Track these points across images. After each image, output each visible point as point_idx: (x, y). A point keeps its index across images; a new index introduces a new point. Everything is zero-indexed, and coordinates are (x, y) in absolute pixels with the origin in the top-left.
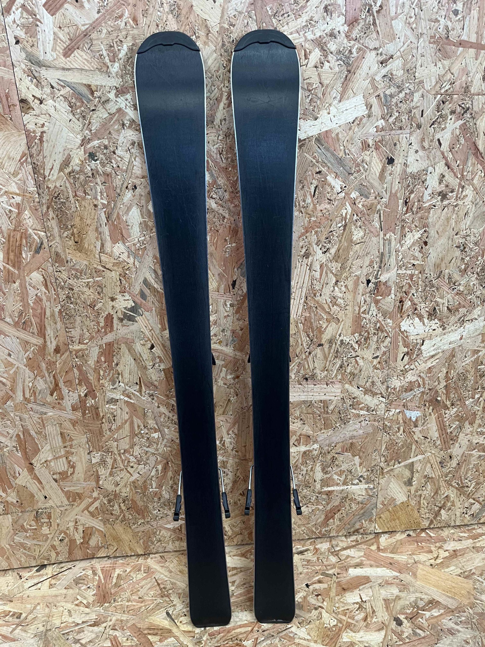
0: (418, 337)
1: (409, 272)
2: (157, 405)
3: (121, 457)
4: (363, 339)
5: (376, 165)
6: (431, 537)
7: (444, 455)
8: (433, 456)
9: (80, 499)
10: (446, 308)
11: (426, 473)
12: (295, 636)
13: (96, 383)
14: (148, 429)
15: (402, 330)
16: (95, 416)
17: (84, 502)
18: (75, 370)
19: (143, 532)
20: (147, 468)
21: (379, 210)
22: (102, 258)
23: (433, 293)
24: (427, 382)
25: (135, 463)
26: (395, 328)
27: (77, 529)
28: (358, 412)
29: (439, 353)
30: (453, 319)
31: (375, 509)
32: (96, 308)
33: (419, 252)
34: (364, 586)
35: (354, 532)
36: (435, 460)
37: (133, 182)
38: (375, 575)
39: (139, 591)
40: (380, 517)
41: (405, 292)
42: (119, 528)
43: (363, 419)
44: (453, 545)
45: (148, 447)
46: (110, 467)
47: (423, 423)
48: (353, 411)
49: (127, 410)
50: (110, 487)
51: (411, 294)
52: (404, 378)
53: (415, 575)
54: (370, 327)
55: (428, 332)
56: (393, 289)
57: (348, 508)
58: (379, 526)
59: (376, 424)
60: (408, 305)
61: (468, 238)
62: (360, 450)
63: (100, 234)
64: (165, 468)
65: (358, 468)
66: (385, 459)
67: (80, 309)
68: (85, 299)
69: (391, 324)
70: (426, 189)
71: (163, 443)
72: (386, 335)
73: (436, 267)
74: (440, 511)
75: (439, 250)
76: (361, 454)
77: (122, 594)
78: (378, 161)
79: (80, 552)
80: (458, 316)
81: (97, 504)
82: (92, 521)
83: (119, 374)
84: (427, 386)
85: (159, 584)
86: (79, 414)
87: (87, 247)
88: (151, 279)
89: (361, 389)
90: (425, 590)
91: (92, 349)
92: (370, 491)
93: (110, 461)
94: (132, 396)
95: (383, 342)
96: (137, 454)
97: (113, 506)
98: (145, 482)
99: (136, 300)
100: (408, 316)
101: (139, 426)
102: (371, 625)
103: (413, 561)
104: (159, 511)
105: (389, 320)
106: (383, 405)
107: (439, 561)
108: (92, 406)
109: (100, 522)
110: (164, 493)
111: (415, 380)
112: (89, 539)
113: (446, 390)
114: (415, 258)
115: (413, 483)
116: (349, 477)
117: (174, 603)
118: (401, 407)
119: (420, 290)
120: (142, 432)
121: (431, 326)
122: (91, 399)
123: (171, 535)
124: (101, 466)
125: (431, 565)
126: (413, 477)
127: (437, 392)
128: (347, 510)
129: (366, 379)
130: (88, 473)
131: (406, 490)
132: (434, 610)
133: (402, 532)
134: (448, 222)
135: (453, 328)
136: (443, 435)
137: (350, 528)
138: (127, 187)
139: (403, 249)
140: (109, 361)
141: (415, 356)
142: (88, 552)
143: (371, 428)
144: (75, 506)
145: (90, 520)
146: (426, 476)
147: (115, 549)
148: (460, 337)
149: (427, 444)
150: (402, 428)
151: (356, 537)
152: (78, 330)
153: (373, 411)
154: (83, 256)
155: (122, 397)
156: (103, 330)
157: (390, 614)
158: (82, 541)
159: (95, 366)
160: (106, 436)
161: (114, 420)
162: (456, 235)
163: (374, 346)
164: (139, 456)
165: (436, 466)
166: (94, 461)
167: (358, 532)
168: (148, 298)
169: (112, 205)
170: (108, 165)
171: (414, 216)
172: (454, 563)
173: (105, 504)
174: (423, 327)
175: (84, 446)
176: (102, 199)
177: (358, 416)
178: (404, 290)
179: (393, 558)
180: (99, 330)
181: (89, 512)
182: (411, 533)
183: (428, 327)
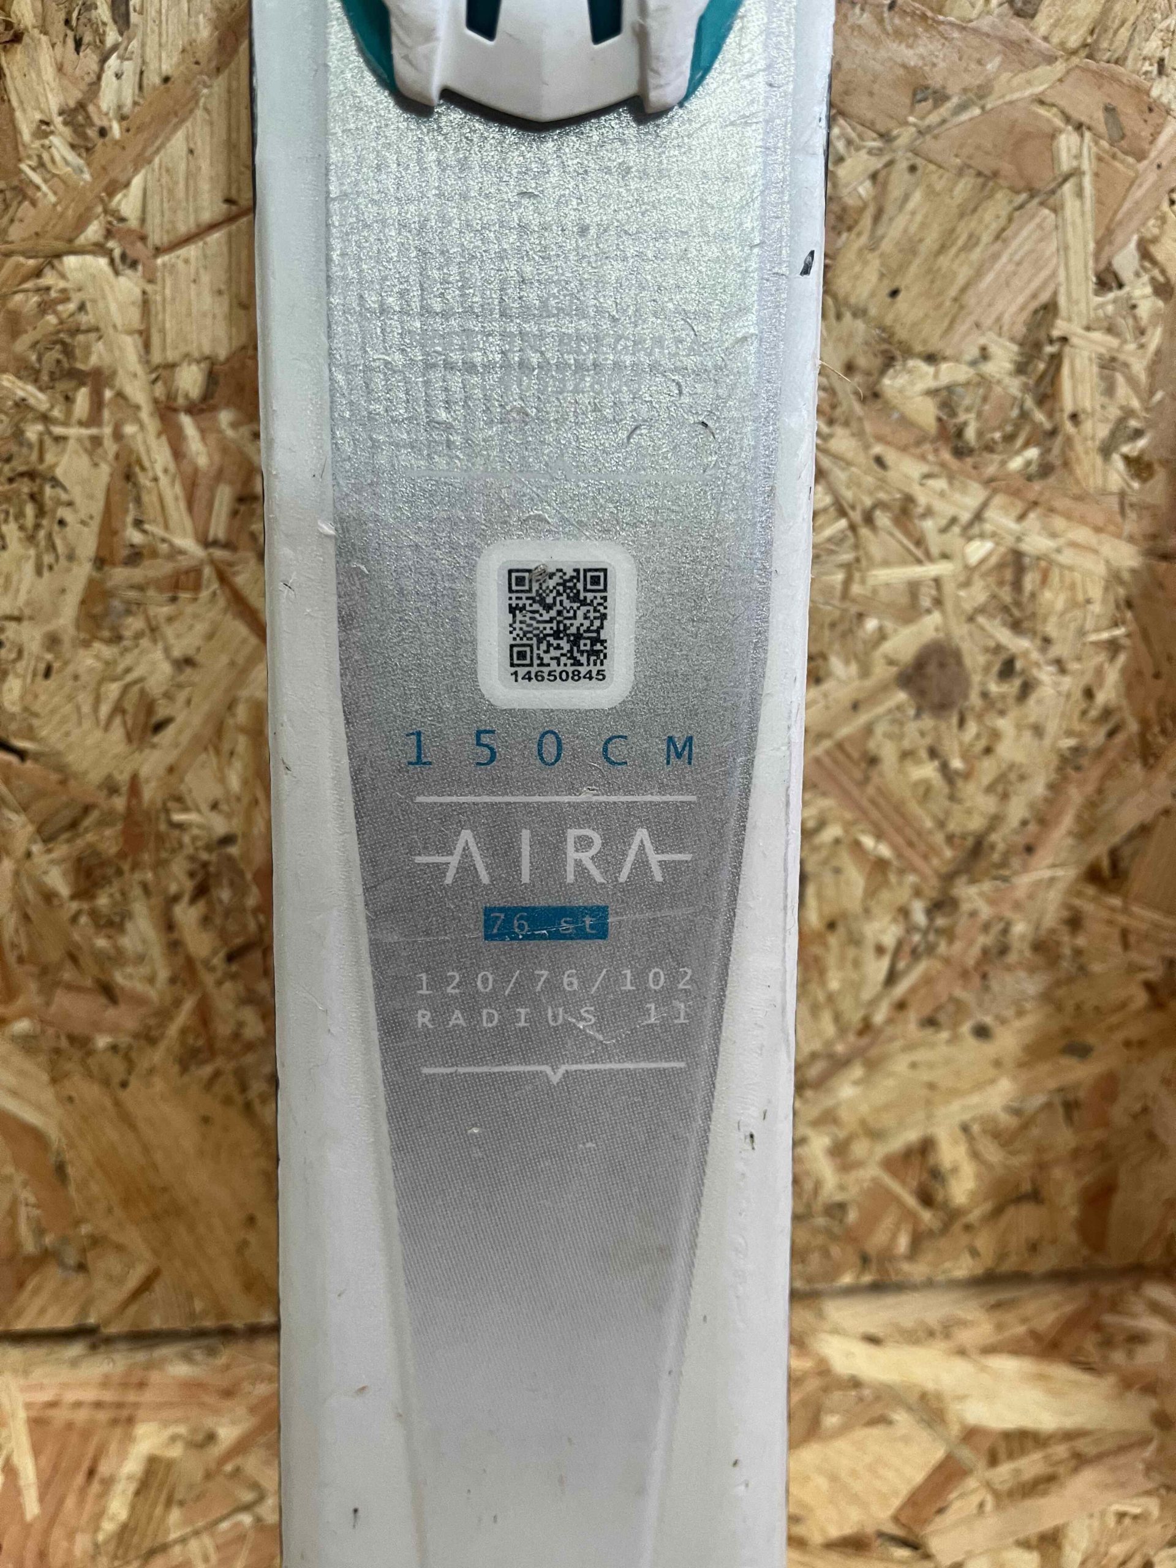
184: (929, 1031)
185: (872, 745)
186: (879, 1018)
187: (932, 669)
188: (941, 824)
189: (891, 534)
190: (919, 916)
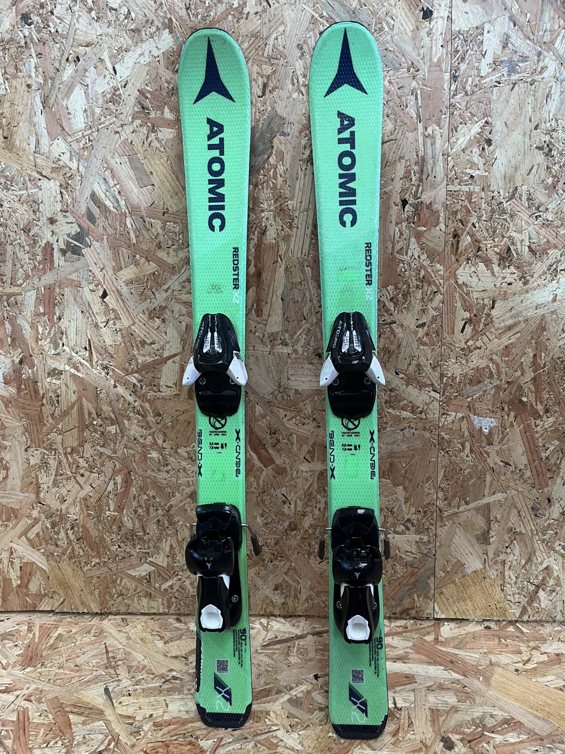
0: (486, 295)
1: (465, 188)
2: (112, 382)
3: (67, 459)
4: (400, 296)
5: (407, 20)
6: (522, 632)
7: (538, 495)
8: (520, 496)
9: (16, 518)
10: (527, 249)
11: (510, 525)
12: (280, 743)
13: (34, 346)
14: (102, 418)
15: (460, 282)
16: (32, 393)
17: (20, 523)
18: (7, 323)
19: (99, 578)
20: (101, 478)
21: (414, 89)
22: (37, 160)
23: (504, 222)
24: (503, 370)
25: (86, 470)
26: (448, 279)
27: (12, 563)
28: (398, 413)
29: (519, 322)
30: (539, 267)
31: (432, 578)
32: (31, 234)
33: (480, 155)
34: (402, 687)
35: (401, 614)
36: (523, 504)
37: (75, 52)
38: (423, 674)
39: (78, 657)
40: (442, 593)
41: (461, 221)
42: (67, 568)
43: (406, 425)
44: (556, 647)
45: (103, 446)
46: (54, 474)
47: (502, 440)
48: (391, 410)
49: (73, 387)
50: (55, 505)
51: (470, 225)
52: (467, 361)
53: (487, 681)
54: (410, 276)
55: (501, 287)
56: (442, 215)
57: (391, 571)
58: (440, 608)
59: (427, 435)
60: (467, 243)
61: (555, 134)
62: (405, 477)
63: (35, 125)
64: (127, 482)
65: (403, 505)
66: (445, 495)
67: (11, 234)
68: (17, 220)
69: (442, 273)
70: (484, 56)
71: (123, 442)
72: (435, 290)
73: (507, 181)
74: (537, 592)
75: (510, 153)
76: (407, 483)
77: (57, 657)
78: (409, 15)
79: (17, 600)
80: (549, 262)
81: (37, 529)
82: (32, 554)
83: (62, 333)
84: (503, 376)
85: (107, 652)
86: (13, 390)
87: (18, 145)
88: (100, 191)
89: (401, 375)
90: (501, 704)
91: (28, 294)
92: (423, 547)
93: (53, 463)
94: (80, 367)
95: (431, 300)
96: (89, 456)
97: (58, 533)
98: (100, 499)
99: (82, 222)
100: (468, 259)
101: (90, 414)
102: (402, 743)
103: (488, 662)
104: (120, 547)
105: (438, 266)
106: (436, 404)
107: (529, 666)
108: (29, 378)
109: (42, 557)
110: (125, 519)
111: (484, 365)
112: (29, 581)
113: (535, 386)
114: (473, 165)
115: (491, 540)
116: (390, 520)
117: (120, 678)
118: (464, 409)
119: (484, 218)
120: (95, 423)
121: (504, 278)
122: (27, 367)
123: (137, 587)
124: (42, 471)
125: (517, 670)
126: (489, 528)
127: (520, 388)
128: (389, 574)
129: (408, 360)
130: (26, 479)
131: (480, 551)
132: (511, 734)
133: (478, 622)
134: (521, 108)
135: (539, 282)
136: (534, 461)
137: (396, 606)
138: (67, 60)
139: (454, 150)
140: (49, 313)
141: (482, 326)
142: (27, 601)
143: (419, 442)
144: (8, 529)
145: (29, 552)
146: (510, 530)
147: (61, 601)
148: (552, 297)
149: (509, 475)
150: (467, 445)
151: (405, 622)
152: (9, 264)
153: (421, 413)
154: (13, 156)
155: (67, 368)
156: (41, 266)
157: (436, 732)
158: (19, 582)
159: (32, 319)
160: (48, 425)
161: (58, 401)
162: (536, 128)
163: (418, 307)
164: (91, 459)
165: (527, 513)
166: (33, 462)
167: (408, 614)
168: (98, 221)
169: (50, 84)
170: (44, 30)
171: (467, 98)
172: (554, 672)
173: (47, 528)
174: (492, 279)
175: (19, 438)
176: (37, 76)
177: (398, 420)
178: (459, 217)
179: (457, 655)
180: (35, 266)
181: (28, 539)
182: (492, 625)
183: (500, 279)
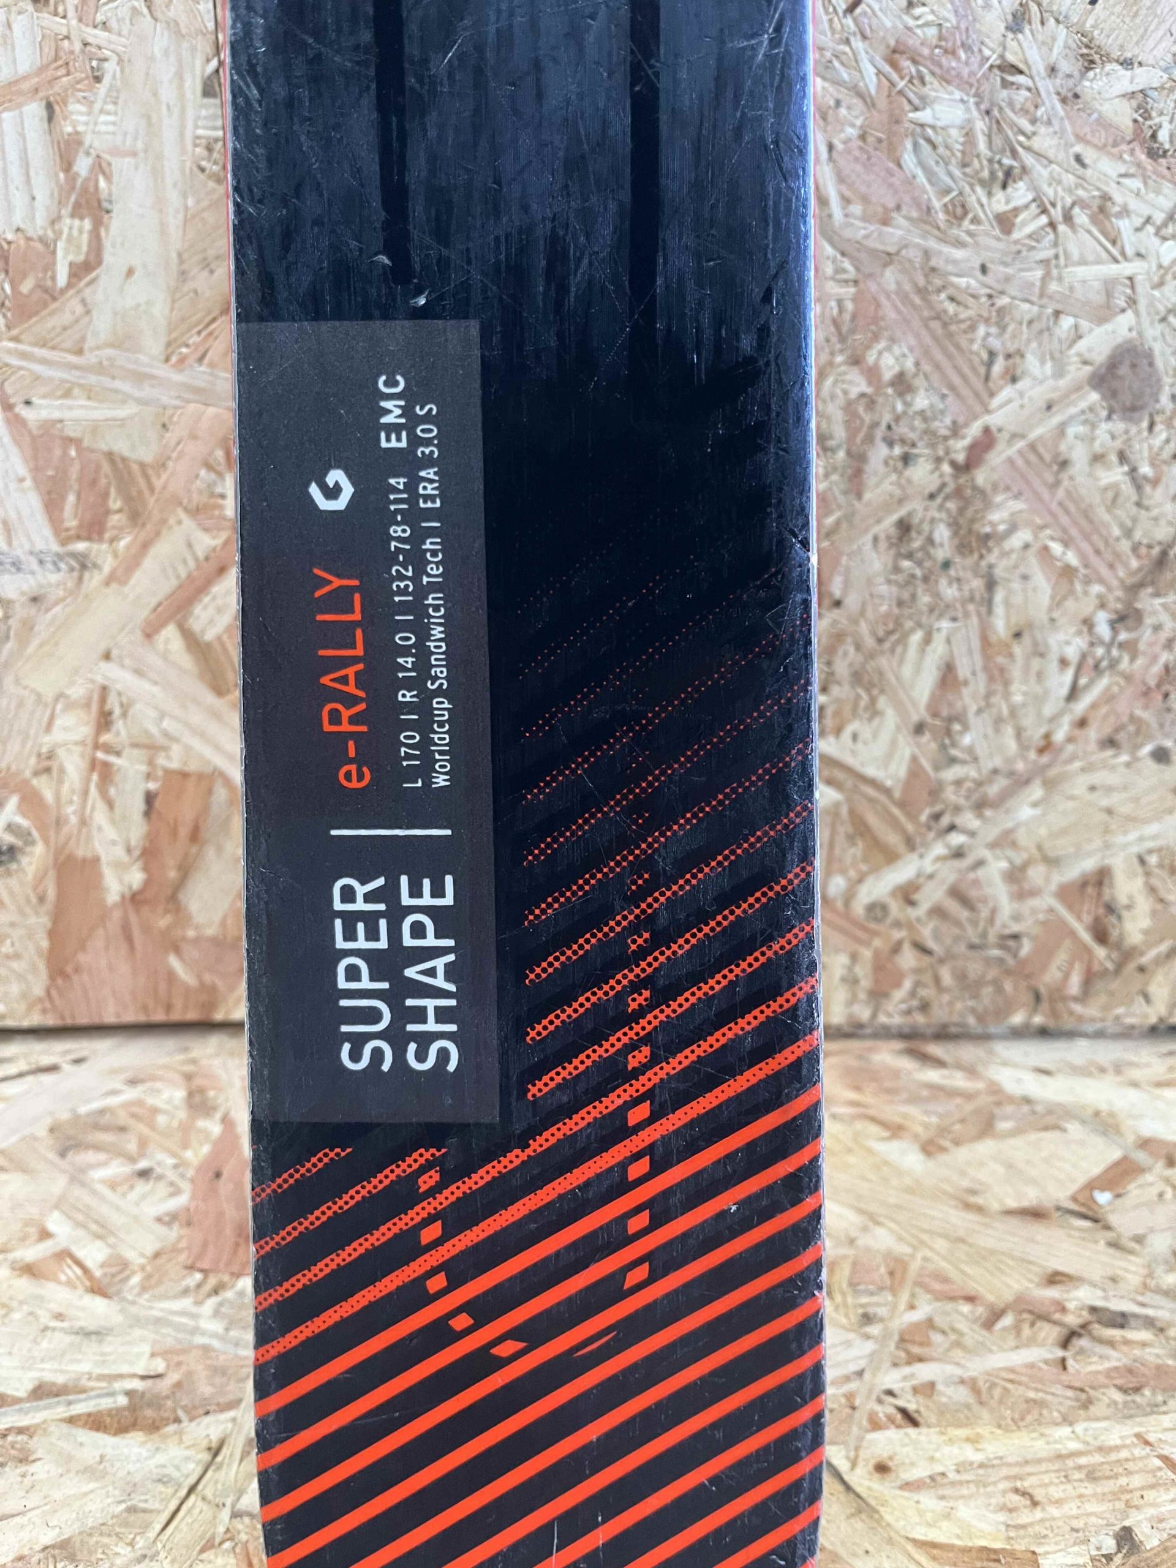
184: (1109, 753)
185: (1063, 447)
186: (1059, 736)
187: (1124, 370)
188: (1128, 533)
189: (1089, 232)
190: (1103, 630)
